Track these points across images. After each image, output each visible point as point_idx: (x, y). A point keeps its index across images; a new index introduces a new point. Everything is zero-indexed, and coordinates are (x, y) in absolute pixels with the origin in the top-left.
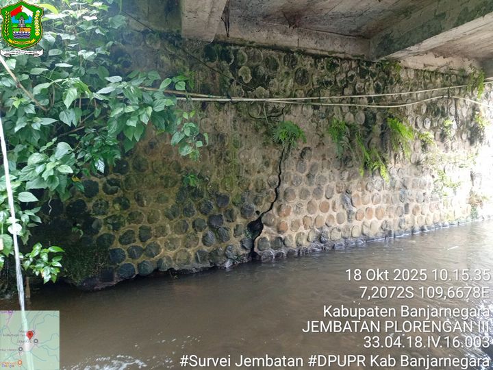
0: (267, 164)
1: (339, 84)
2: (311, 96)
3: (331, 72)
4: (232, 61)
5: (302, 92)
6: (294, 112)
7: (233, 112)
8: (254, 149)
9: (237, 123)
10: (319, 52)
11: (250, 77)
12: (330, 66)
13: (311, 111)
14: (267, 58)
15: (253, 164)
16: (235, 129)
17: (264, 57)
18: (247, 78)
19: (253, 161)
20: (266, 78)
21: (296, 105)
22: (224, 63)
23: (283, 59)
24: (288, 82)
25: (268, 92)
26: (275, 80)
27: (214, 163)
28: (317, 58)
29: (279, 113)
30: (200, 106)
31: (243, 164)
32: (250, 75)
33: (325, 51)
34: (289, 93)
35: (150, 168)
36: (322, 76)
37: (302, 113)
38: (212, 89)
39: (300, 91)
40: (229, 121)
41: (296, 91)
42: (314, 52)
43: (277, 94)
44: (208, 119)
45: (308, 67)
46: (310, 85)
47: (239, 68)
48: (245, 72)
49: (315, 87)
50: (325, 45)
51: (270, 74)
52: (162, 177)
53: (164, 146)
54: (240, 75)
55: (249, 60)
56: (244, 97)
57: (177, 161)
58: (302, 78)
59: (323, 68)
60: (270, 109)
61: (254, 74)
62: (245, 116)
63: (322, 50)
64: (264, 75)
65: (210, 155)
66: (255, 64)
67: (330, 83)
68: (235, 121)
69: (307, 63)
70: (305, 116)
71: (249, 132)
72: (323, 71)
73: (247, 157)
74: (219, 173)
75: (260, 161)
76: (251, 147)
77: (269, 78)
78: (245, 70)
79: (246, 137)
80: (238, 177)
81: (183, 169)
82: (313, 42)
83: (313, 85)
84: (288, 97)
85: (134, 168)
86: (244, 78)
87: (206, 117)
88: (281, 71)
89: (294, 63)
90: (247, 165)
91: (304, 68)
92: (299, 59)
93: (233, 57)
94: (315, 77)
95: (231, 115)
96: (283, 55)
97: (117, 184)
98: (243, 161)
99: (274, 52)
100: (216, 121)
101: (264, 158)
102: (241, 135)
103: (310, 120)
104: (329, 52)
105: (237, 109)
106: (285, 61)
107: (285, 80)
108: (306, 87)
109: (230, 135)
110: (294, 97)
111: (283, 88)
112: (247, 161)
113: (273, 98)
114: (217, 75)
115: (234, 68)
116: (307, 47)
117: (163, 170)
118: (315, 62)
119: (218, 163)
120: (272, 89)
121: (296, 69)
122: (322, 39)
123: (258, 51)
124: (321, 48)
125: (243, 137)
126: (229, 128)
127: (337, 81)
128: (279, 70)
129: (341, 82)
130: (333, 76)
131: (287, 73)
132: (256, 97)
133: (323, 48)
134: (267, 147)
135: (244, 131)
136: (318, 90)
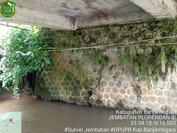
0: (95, 71)
1: (134, 36)
2: (117, 43)
3: (130, 31)
4: (82, 35)
5: (112, 42)
6: (107, 51)
7: (82, 52)
8: (89, 65)
9: (84, 56)
10: (125, 23)
11: (89, 40)
12: (129, 28)
13: (116, 50)
14: (96, 31)
15: (89, 71)
16: (83, 58)
17: (95, 31)
18: (87, 40)
19: (89, 69)
20: (95, 39)
21: (108, 48)
22: (80, 36)
23: (103, 30)
24: (105, 39)
25: (96, 44)
26: (99, 39)
27: (75, 70)
28: (122, 26)
29: (101, 51)
30: (71, 51)
31: (85, 70)
32: (88, 39)
33: (128, 22)
34: (106, 43)
35: (58, 70)
36: (123, 34)
37: (112, 51)
38: (75, 45)
39: (111, 42)
40: (81, 55)
41: (109, 42)
42: (121, 23)
43: (100, 44)
44: (74, 55)
45: (116, 31)
46: (117, 38)
47: (85, 37)
48: (87, 38)
49: (119, 39)
50: (129, 19)
51: (97, 37)
52: (61, 73)
53: (61, 64)
54: (85, 39)
55: (89, 33)
56: (86, 47)
57: (64, 68)
58: (113, 36)
59: (125, 30)
60: (97, 50)
61: (90, 38)
62: (87, 53)
63: (127, 22)
64: (94, 38)
65: (74, 67)
66: (91, 34)
67: (129, 36)
68: (83, 55)
69: (116, 30)
70: (114, 52)
71: (88, 59)
72: (125, 31)
73: (87, 68)
74: (77, 73)
75: (92, 69)
76: (88, 64)
77: (96, 39)
78: (87, 37)
79: (87, 61)
80: (83, 75)
81: (66, 71)
82: (121, 19)
83: (118, 38)
84: (105, 45)
85: (54, 70)
86: (86, 40)
87: (73, 55)
88: (102, 35)
89: (108, 31)
90: (87, 71)
91: (114, 32)
92: (111, 28)
93: (83, 33)
94: (119, 35)
95: (82, 53)
96: (103, 28)
97: (50, 74)
98: (86, 69)
99: (99, 28)
100: (76, 56)
101: (94, 68)
102: (85, 60)
103: (116, 53)
104: (130, 22)
105: (84, 51)
106: (104, 31)
107: (104, 38)
108: (114, 40)
109: (81, 60)
110: (108, 45)
111: (103, 41)
112: (87, 69)
113: (98, 46)
114: (77, 40)
115: (83, 37)
116: (118, 22)
117: (61, 71)
118: (121, 28)
119: (77, 70)
120: (98, 43)
121: (110, 33)
122: (127, 17)
123: (92, 29)
124: (126, 21)
125: (85, 61)
126: (81, 58)
127: (133, 34)
128: (101, 35)
129: (135, 35)
130: (131, 32)
131: (105, 35)
132: (91, 46)
133: (127, 21)
134: (95, 64)
135: (86, 59)
136: (121, 40)
